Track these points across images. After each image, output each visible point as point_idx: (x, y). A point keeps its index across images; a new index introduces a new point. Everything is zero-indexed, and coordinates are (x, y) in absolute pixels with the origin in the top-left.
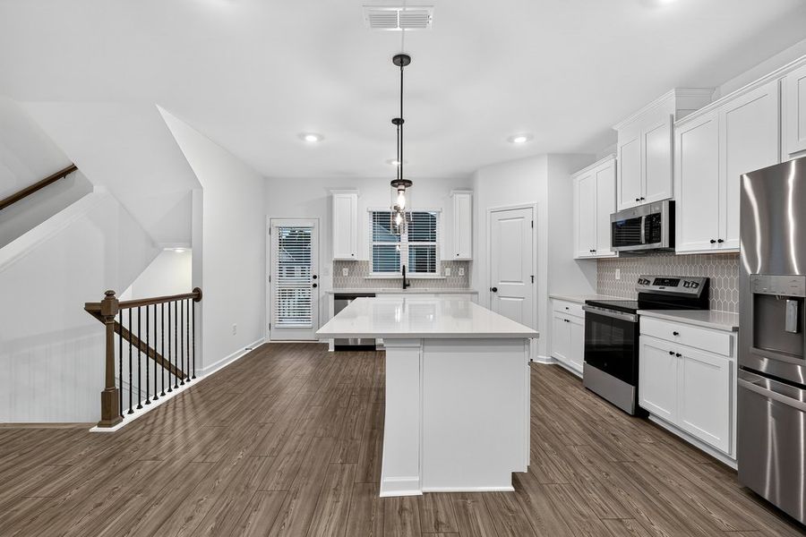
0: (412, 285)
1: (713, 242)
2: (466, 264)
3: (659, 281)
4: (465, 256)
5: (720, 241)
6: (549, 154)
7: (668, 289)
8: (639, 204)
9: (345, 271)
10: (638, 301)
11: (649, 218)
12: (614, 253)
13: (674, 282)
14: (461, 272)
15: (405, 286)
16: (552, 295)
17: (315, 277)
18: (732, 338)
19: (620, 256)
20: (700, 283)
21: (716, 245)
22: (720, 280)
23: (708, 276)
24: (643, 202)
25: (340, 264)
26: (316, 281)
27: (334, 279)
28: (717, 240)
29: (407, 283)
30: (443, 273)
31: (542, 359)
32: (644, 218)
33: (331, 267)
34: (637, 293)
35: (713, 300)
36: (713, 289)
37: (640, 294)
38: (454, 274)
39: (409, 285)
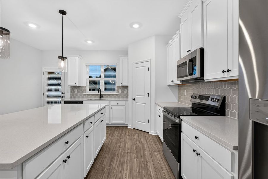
0: (104, 97)
1: (224, 72)
2: (127, 87)
3: (200, 97)
4: (125, 84)
5: (228, 71)
6: (155, 35)
7: (204, 102)
8: (188, 53)
9: (76, 91)
10: (192, 107)
11: (190, 61)
12: (179, 82)
13: (207, 98)
14: (125, 91)
16: (156, 102)
17: (63, 93)
18: (233, 154)
19: (182, 83)
20: (220, 99)
21: (226, 74)
22: (231, 98)
23: (225, 95)
24: (190, 52)
25: (73, 88)
26: (63, 95)
27: (71, 94)
28: (226, 70)
29: (101, 96)
30: (118, 92)
31: (152, 133)
32: (188, 61)
33: (69, 89)
34: (191, 103)
37: (193, 104)
38: (122, 92)
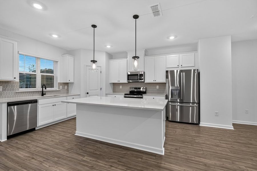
0: (46, 94)
2: (67, 84)
3: (135, 88)
6: (106, 52)
11: (140, 75)
12: (126, 82)
14: (66, 87)
15: (43, 95)
16: (107, 93)
30: (59, 88)
35: (147, 92)
36: (147, 89)
37: (130, 91)
38: (63, 88)
39: (45, 94)
